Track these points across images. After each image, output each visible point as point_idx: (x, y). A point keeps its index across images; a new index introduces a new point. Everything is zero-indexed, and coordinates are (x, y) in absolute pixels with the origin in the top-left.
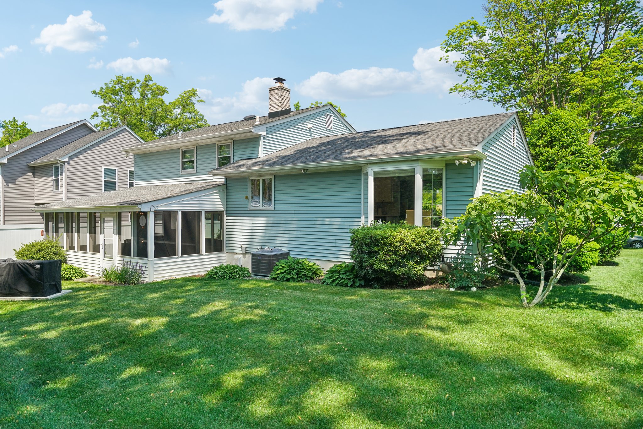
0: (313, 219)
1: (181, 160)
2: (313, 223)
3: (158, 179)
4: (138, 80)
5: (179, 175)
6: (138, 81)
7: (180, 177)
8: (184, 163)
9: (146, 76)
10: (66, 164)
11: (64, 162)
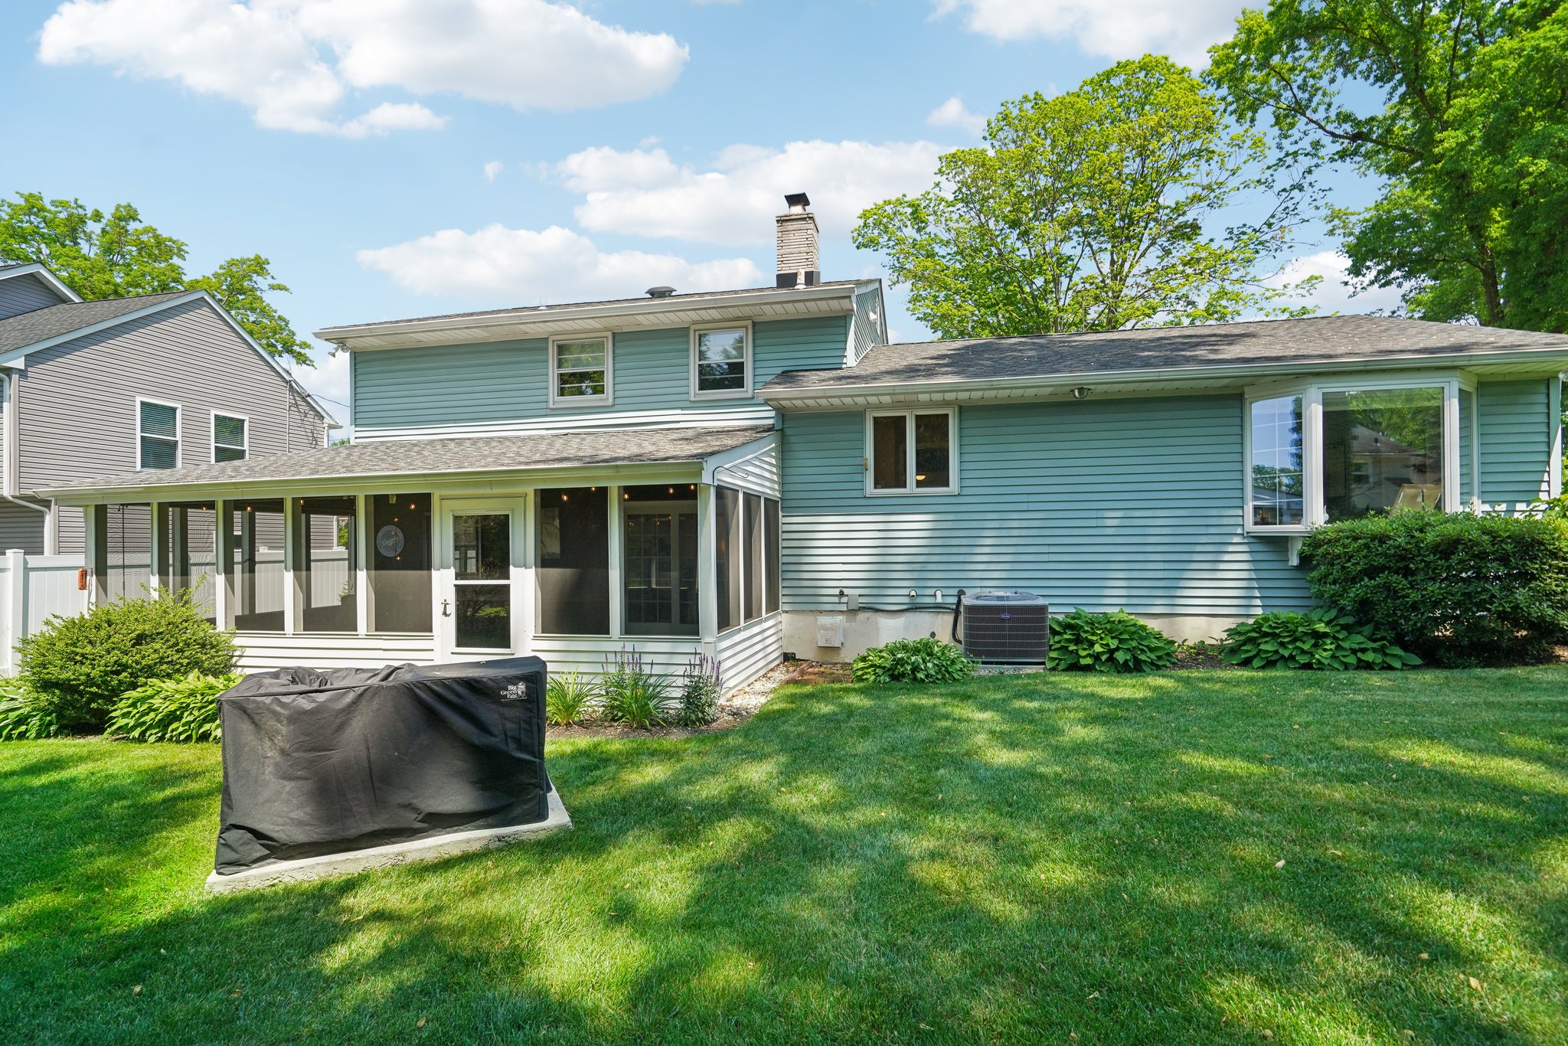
0: (1093, 514)
1: (553, 373)
2: (1093, 523)
3: (455, 421)
4: (97, 211)
5: (543, 412)
6: (97, 216)
7: (546, 416)
8: (564, 379)
9: (118, 208)
10: (15, 377)
11: (8, 371)
